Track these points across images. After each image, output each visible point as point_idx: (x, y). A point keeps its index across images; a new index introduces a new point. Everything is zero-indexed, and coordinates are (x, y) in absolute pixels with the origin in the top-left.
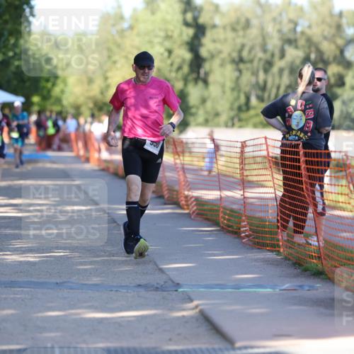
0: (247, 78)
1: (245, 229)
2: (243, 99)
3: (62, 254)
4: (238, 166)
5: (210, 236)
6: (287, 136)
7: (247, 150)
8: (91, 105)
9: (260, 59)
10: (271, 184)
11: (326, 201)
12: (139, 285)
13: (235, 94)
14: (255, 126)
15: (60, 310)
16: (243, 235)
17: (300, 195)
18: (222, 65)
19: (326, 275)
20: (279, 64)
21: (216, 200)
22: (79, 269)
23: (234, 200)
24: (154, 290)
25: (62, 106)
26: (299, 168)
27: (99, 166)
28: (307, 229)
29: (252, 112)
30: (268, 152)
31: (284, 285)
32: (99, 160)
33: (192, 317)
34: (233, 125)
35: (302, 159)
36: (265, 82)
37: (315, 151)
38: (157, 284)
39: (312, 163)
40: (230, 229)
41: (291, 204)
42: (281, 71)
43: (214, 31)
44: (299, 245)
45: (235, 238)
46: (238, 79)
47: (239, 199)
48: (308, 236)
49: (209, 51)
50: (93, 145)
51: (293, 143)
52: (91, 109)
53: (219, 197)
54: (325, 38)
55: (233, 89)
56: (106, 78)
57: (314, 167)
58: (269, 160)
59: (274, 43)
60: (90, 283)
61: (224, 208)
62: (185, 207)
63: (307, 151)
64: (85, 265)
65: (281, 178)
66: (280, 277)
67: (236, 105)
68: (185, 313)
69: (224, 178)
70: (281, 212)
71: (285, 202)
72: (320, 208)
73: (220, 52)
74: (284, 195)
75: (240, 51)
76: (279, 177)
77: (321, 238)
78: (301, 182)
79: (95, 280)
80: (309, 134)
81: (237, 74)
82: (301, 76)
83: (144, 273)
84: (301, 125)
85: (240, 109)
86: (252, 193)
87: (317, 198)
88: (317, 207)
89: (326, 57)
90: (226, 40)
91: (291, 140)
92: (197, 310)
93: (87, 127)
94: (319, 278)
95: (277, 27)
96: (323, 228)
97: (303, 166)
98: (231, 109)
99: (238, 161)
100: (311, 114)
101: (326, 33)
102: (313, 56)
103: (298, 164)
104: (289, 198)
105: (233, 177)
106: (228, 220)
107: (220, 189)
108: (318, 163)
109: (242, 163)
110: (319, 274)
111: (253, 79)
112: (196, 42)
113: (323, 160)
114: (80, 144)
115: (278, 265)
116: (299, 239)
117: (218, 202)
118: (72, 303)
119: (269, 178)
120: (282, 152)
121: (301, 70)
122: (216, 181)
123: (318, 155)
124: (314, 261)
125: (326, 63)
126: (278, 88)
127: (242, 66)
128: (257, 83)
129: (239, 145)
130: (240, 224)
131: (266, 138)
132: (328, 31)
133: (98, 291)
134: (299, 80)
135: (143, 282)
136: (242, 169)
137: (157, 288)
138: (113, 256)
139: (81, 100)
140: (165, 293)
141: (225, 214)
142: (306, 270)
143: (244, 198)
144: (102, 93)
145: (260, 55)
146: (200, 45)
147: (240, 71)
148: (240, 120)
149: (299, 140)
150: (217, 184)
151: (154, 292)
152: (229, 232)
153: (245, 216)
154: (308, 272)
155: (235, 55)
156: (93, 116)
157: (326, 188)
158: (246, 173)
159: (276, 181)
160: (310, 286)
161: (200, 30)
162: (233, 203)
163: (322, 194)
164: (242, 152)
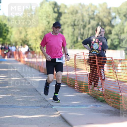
0: (77, 31)
1: (76, 85)
2: (75, 39)
3: (11, 95)
4: (74, 63)
5: (64, 88)
6: (91, 52)
7: (77, 57)
8: (21, 41)
9: (81, 25)
10: (85, 69)
11: (105, 75)
12: (39, 106)
13: (73, 37)
14: (80, 48)
15: (10, 115)
16: (76, 87)
17: (96, 73)
18: (68, 27)
19: (105, 101)
20: (88, 26)
21: (66, 75)
22: (17, 101)
23: (72, 75)
24: (44, 108)
25: (10, 42)
26: (95, 63)
27: (24, 63)
28: (98, 85)
29: (79, 44)
30: (84, 58)
31: (90, 105)
32: (24, 61)
33: (57, 117)
34: (72, 48)
35: (97, 60)
36: (83, 33)
37: (101, 57)
38: (45, 105)
39: (100, 61)
40: (71, 85)
41: (93, 76)
42: (89, 29)
43: (65, 15)
44: (96, 91)
45: (73, 89)
46: (74, 31)
47: (74, 75)
48: (99, 88)
49: (63, 22)
50: (22, 56)
51: (94, 54)
52: (21, 43)
53: (67, 74)
54: (105, 17)
55: (72, 35)
56: (26, 32)
57: (101, 63)
58: (85, 61)
59: (86, 19)
60: (21, 105)
61: (69, 78)
62: (55, 78)
63: (98, 57)
64: (19, 99)
65: (89, 67)
66: (89, 102)
67: (73, 41)
68: (55, 116)
69: (69, 67)
70: (89, 79)
71: (91, 76)
72: (103, 78)
73: (67, 22)
74: (90, 73)
75: (74, 22)
76: (88, 67)
77: (103, 88)
78: (96, 69)
79: (23, 104)
80: (100, 51)
81: (73, 30)
82: (96, 30)
83: (40, 102)
84: (97, 48)
85: (74, 42)
86: (79, 73)
87: (102, 74)
88: (102, 77)
89: (105, 24)
90: (69, 18)
91: (93, 53)
92: (59, 115)
93: (20, 49)
94: (103, 103)
95: (88, 13)
96: (104, 85)
97: (97, 63)
98: (71, 42)
99: (74, 61)
100: (101, 44)
101: (105, 15)
102: (100, 23)
103: (95, 62)
104: (92, 74)
105: (72, 67)
106: (70, 82)
107: (67, 71)
108: (102, 62)
109: (75, 62)
110: (103, 101)
111: (79, 32)
112: (58, 19)
113: (104, 60)
114: (17, 56)
115: (88, 98)
116: (96, 89)
117: (67, 76)
118: (14, 113)
119: (85, 67)
120: (89, 58)
121: (96, 28)
122: (66, 68)
123: (102, 59)
124: (101, 97)
125: (105, 26)
126: (88, 35)
127: (75, 27)
128: (80, 33)
129: (74, 55)
130: (74, 84)
131: (83, 53)
132: (106, 14)
133: (24, 108)
134: (96, 32)
135: (40, 105)
136: (75, 64)
137: (45, 107)
138: (29, 96)
139: (17, 40)
140: (48, 109)
141: (69, 80)
142: (98, 100)
143: (76, 74)
144: (25, 37)
145: (82, 23)
146: (60, 19)
147: (74, 29)
148: (74, 46)
149: (96, 53)
150: (66, 69)
151: (44, 109)
152: (71, 86)
153: (76, 81)
154: (99, 101)
155: (72, 23)
156: (21, 45)
157: (105, 70)
158: (77, 65)
159: (87, 68)
160: (99, 106)
161: (60, 14)
162: (72, 76)
163: (104, 72)
164: (75, 58)
